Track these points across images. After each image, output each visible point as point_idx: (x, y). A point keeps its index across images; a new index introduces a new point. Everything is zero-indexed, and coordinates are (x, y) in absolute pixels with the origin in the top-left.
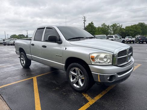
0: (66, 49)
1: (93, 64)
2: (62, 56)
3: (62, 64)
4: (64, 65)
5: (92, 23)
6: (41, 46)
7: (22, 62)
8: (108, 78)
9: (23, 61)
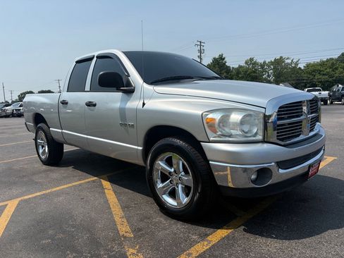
0: (144, 104)
1: (211, 139)
2: (135, 126)
3: (136, 147)
4: (141, 148)
5: (221, 58)
6: (83, 103)
7: (41, 151)
8: (253, 177)
9: (43, 147)
